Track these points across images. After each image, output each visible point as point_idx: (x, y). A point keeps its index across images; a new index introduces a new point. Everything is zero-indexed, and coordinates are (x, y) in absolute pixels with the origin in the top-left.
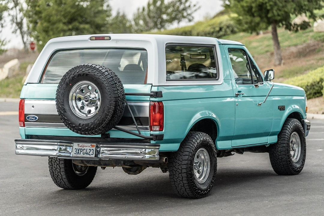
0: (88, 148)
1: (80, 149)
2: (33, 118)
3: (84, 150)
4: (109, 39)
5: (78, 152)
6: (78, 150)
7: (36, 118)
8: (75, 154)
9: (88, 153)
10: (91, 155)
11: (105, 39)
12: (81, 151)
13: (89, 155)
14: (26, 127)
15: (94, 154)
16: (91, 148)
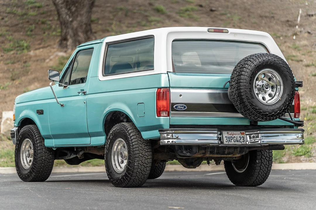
0: (238, 136)
1: (230, 137)
3: (234, 138)
4: (228, 32)
5: (229, 140)
7: (185, 107)
8: (226, 141)
9: (239, 141)
10: (242, 142)
11: (224, 32)
12: (232, 138)
13: (241, 143)
14: (171, 117)
15: (245, 141)
16: (241, 136)
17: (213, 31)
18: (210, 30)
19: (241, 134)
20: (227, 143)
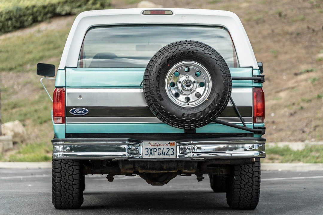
0: (165, 147)
1: (153, 149)
2: (81, 111)
3: (159, 150)
4: (171, 13)
5: (151, 153)
6: (151, 150)
7: (85, 111)
8: (146, 155)
9: (166, 153)
10: (170, 155)
11: (165, 13)
12: (155, 150)
13: (168, 156)
14: (67, 124)
15: (174, 154)
16: (170, 147)
17: (150, 13)
18: (145, 12)
19: (171, 145)
20: (147, 157)
